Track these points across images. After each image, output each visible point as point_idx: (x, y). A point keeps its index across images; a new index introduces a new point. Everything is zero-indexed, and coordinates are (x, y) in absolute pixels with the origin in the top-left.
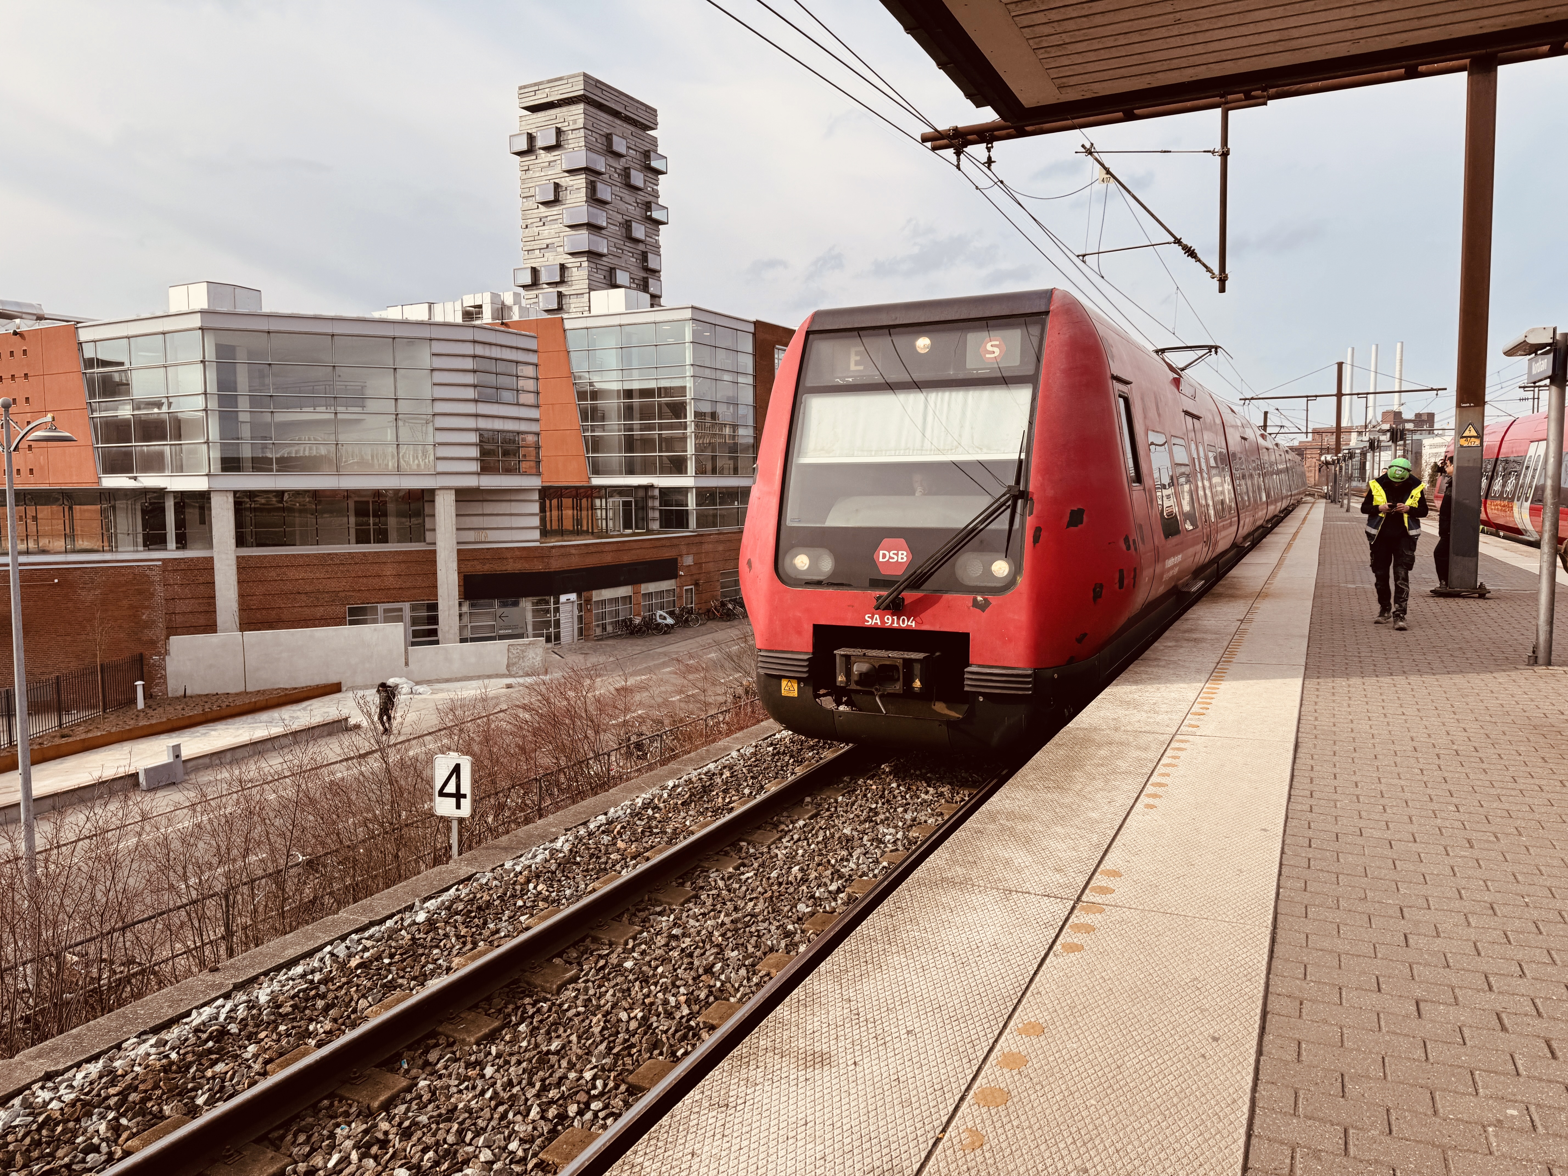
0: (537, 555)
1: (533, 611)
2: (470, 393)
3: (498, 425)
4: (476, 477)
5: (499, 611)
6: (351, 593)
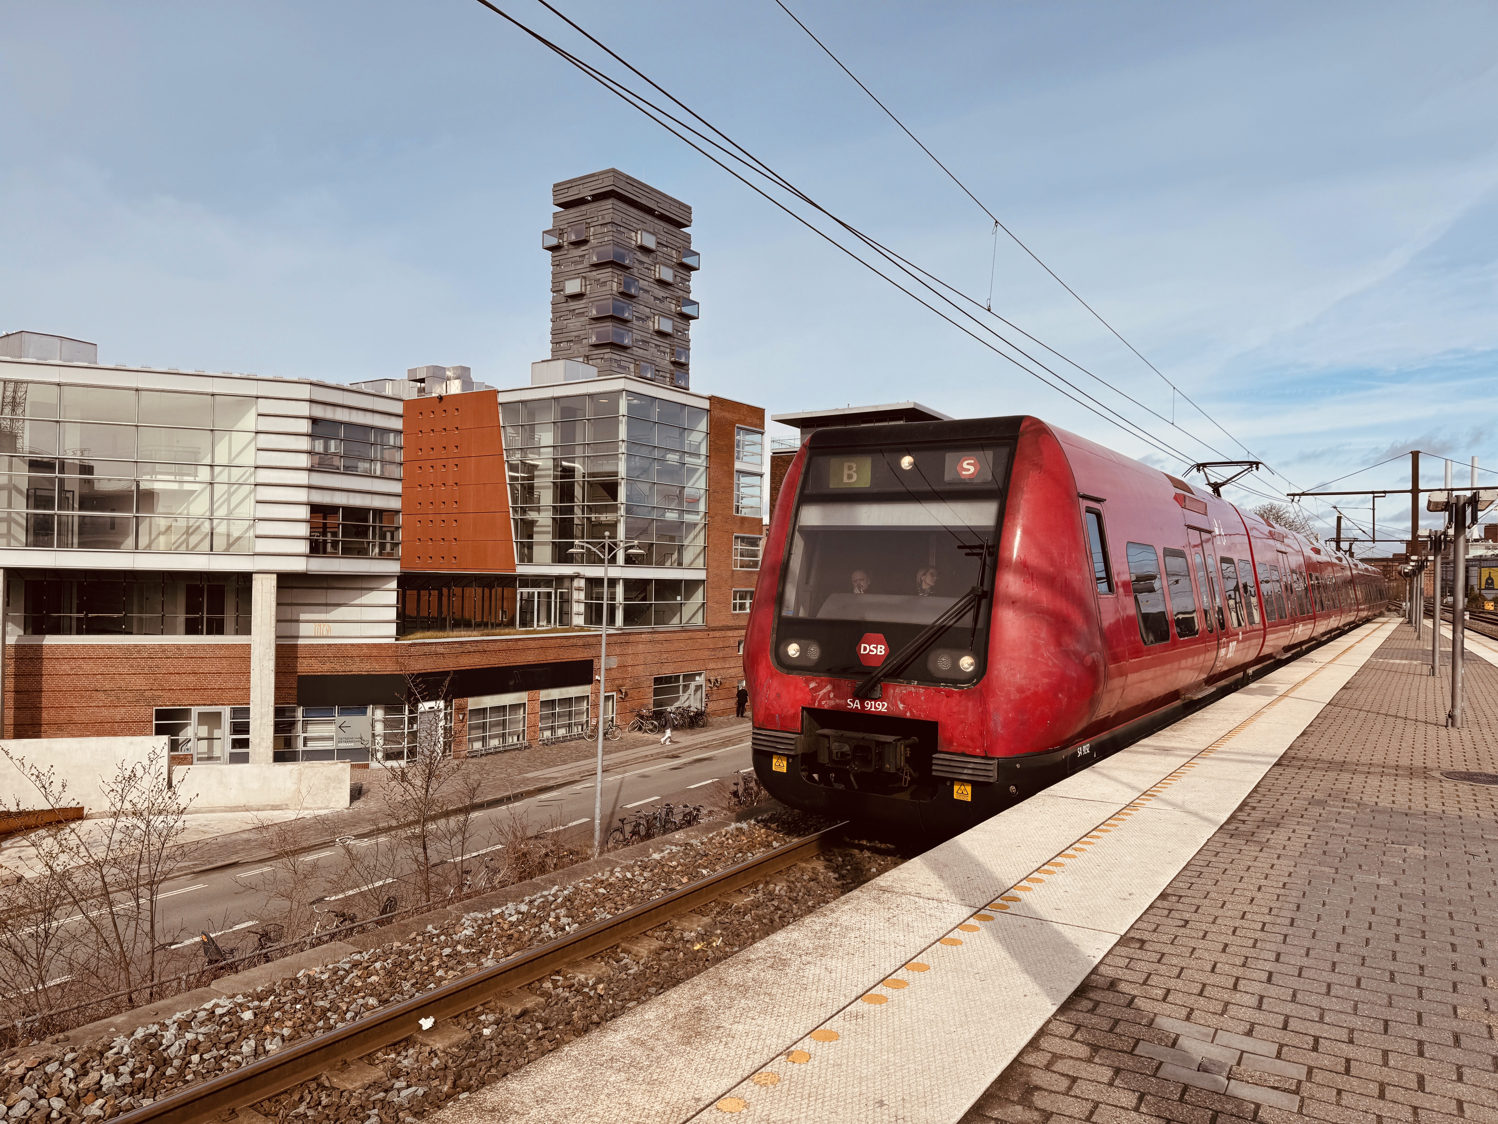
0: (390, 653)
1: (386, 721)
2: (303, 461)
3: (340, 499)
4: (304, 560)
5: (340, 719)
6: (160, 693)
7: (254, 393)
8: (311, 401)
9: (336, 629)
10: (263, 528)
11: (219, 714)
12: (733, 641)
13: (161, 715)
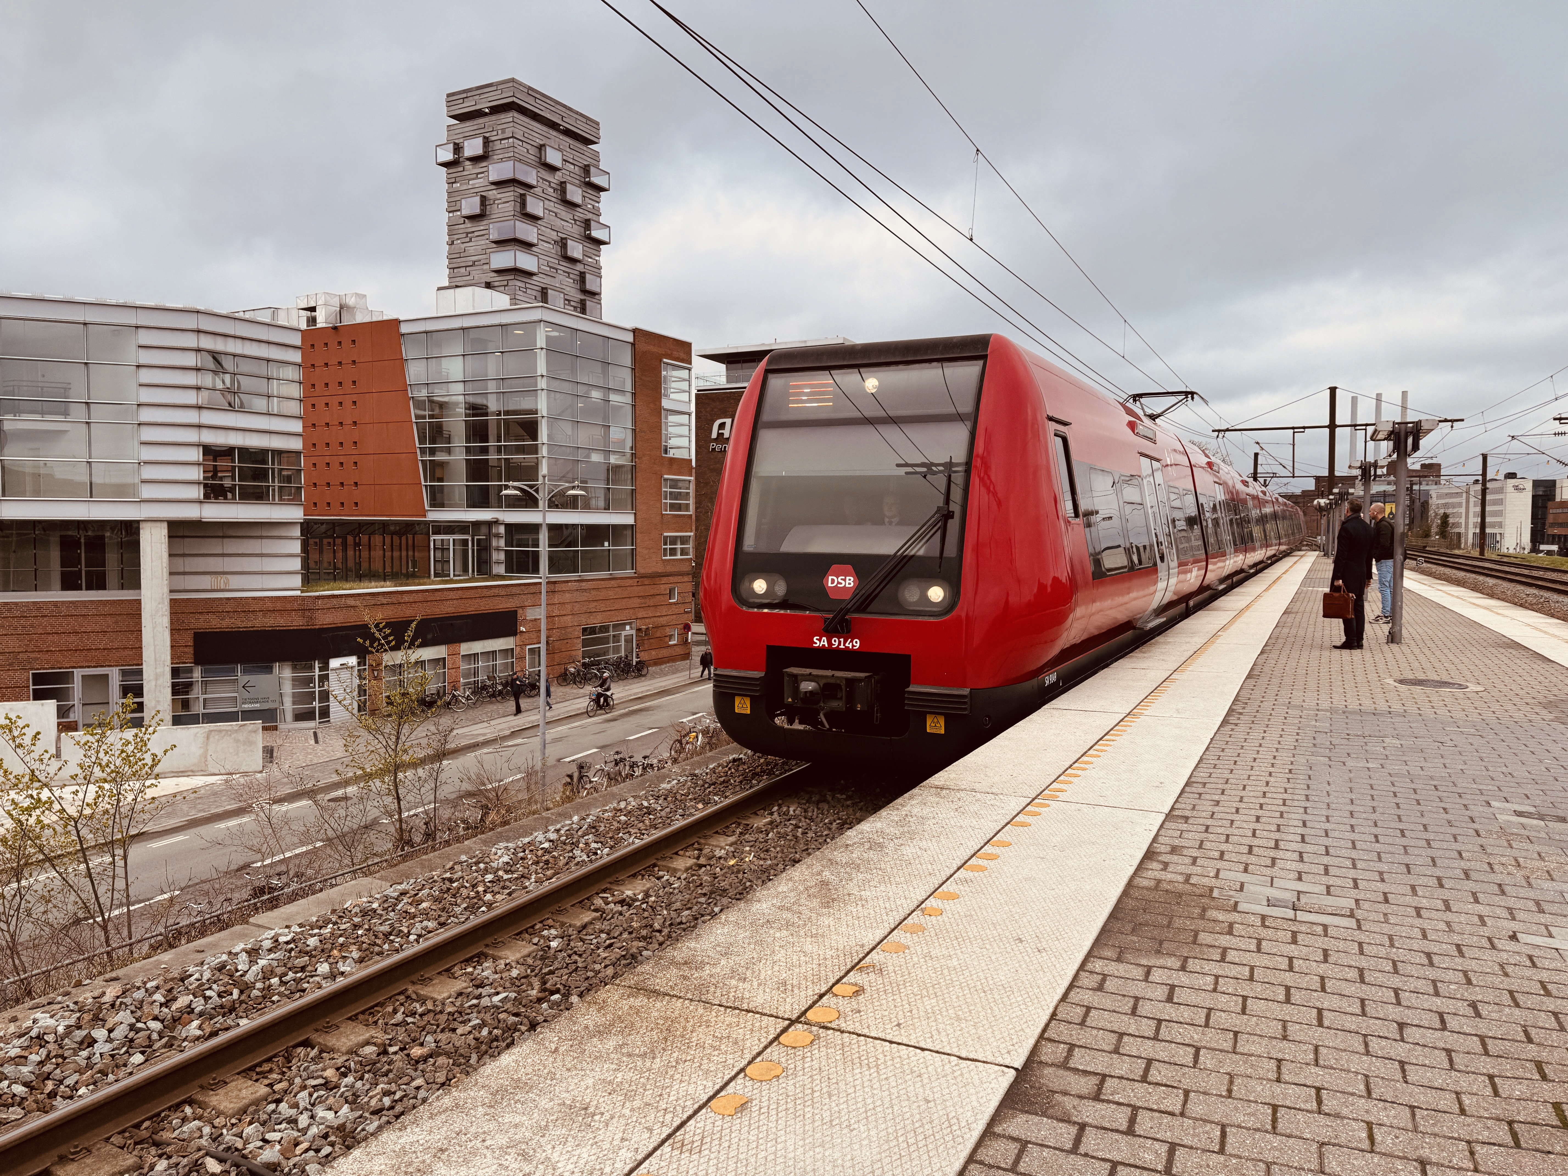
0: (296, 606)
1: (294, 679)
2: (191, 398)
3: (235, 439)
4: (197, 506)
5: (243, 679)
6: (36, 655)
7: (133, 322)
8: (198, 332)
9: (235, 582)
10: (149, 473)
11: (106, 677)
12: (664, 588)
13: (38, 679)
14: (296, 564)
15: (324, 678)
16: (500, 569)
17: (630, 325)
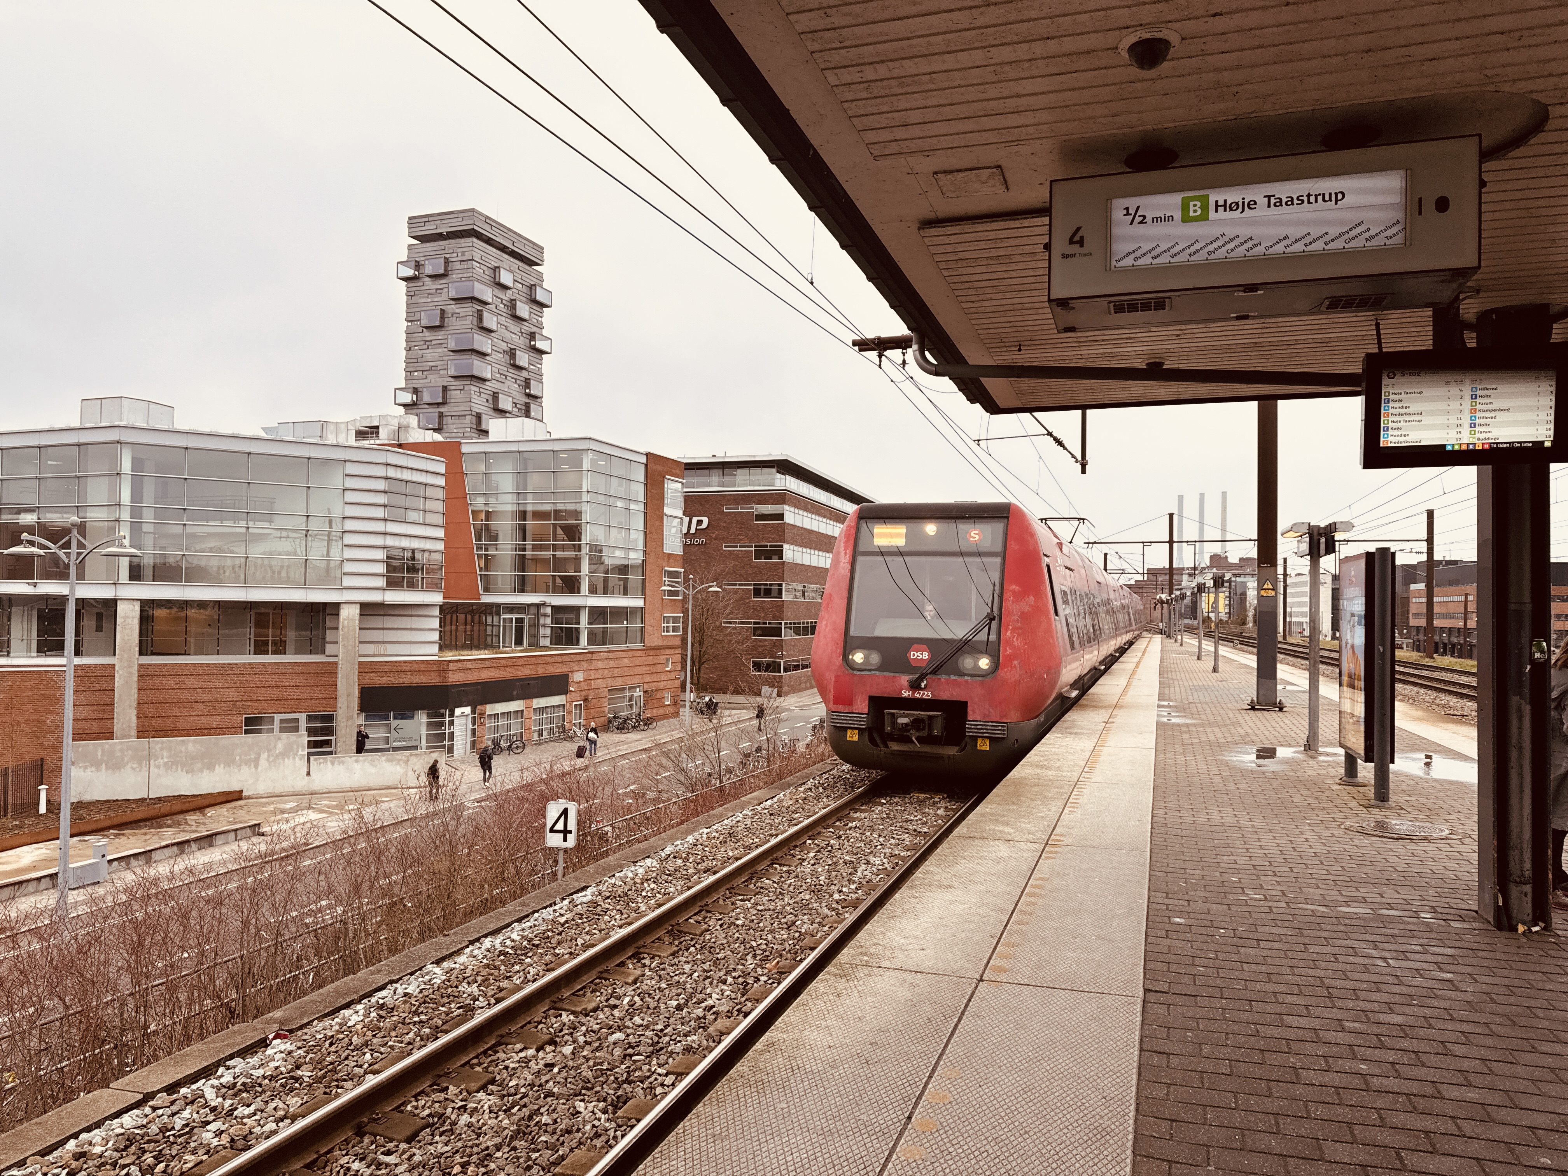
0: (435, 668)
1: (428, 724)
2: (380, 513)
3: (405, 543)
4: (381, 592)
5: (394, 723)
6: (249, 703)
7: (342, 457)
8: (387, 465)
9: (391, 649)
10: (349, 567)
11: (297, 720)
12: (662, 659)
13: (249, 721)
14: (435, 636)
15: (452, 723)
16: (547, 642)
17: (643, 450)
